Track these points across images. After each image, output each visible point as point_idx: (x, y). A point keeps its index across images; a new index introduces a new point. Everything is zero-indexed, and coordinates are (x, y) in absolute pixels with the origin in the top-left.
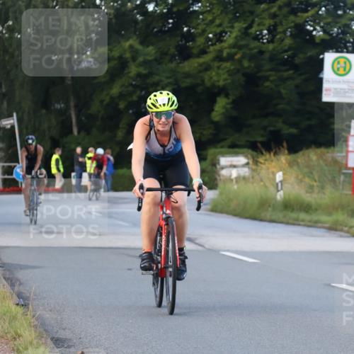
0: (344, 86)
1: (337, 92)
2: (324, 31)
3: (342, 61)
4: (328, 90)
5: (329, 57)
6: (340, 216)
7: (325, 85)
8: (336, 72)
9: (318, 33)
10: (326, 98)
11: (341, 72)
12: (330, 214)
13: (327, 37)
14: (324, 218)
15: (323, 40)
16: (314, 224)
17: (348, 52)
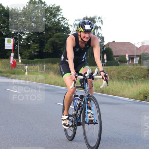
0: (10, 46)
1: (8, 47)
2: (6, 33)
3: (9, 40)
4: (6, 46)
5: (6, 39)
6: (8, 74)
7: (6, 45)
8: (8, 42)
9: (4, 34)
10: (6, 48)
11: (9, 42)
12: (6, 74)
13: (6, 35)
14: (5, 74)
15: (5, 35)
16: (3, 76)
17: (11, 38)
